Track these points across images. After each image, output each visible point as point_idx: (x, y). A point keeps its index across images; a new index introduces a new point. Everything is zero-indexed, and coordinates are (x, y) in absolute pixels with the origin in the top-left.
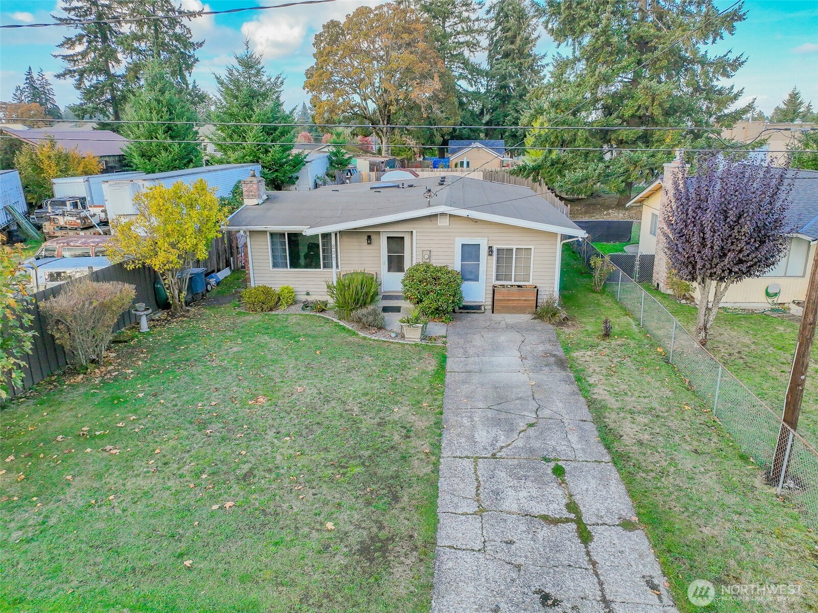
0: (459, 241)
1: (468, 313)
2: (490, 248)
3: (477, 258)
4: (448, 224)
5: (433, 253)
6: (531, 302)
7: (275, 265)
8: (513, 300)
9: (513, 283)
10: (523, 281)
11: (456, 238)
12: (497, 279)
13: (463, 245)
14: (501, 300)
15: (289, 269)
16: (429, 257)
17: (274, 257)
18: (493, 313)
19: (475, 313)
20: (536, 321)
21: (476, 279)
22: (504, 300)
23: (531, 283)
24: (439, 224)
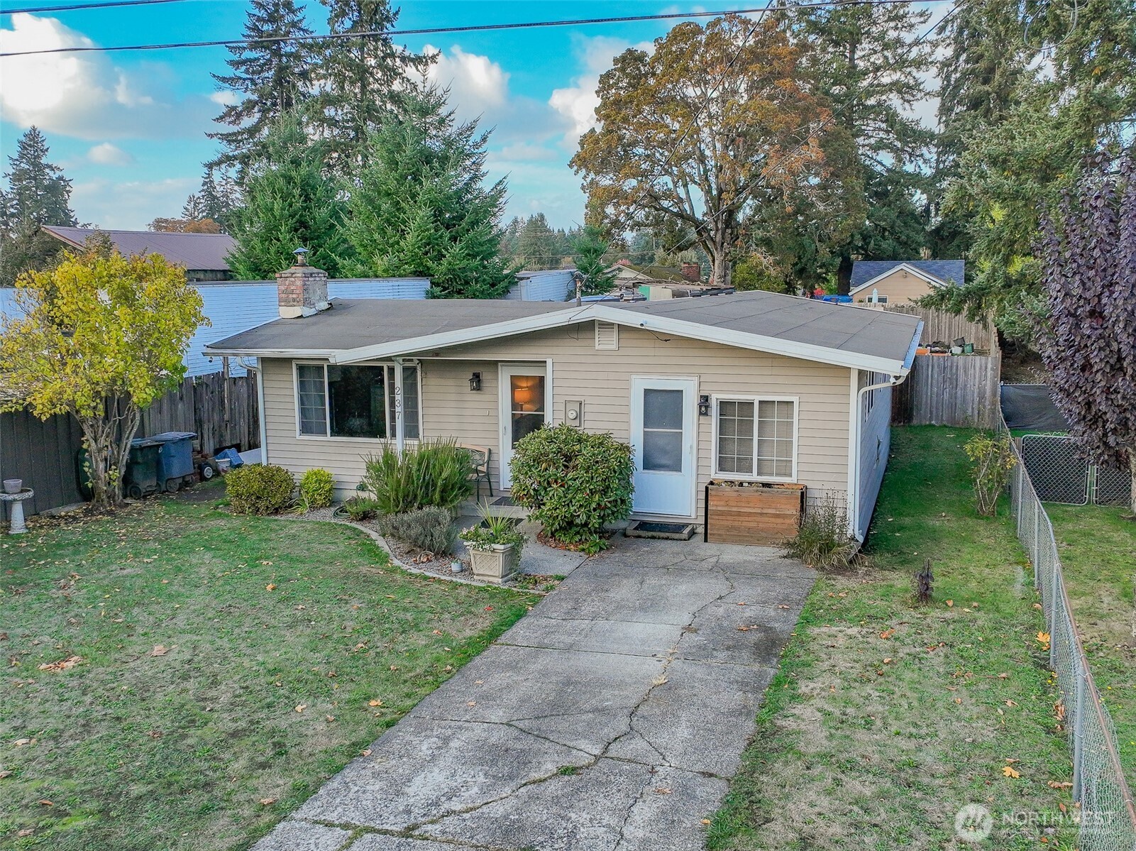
0: (639, 384)
1: (653, 538)
2: (705, 401)
3: (677, 421)
4: (614, 347)
5: (587, 408)
6: (787, 521)
7: (306, 429)
8: (750, 514)
9: (754, 477)
10: (777, 475)
11: (633, 377)
12: (722, 467)
13: (647, 392)
14: (722, 513)
15: (329, 437)
16: (579, 416)
17: (304, 412)
18: (706, 540)
19: (667, 538)
20: (788, 561)
21: (677, 467)
22: (730, 513)
23: (793, 480)
24: (597, 347)
